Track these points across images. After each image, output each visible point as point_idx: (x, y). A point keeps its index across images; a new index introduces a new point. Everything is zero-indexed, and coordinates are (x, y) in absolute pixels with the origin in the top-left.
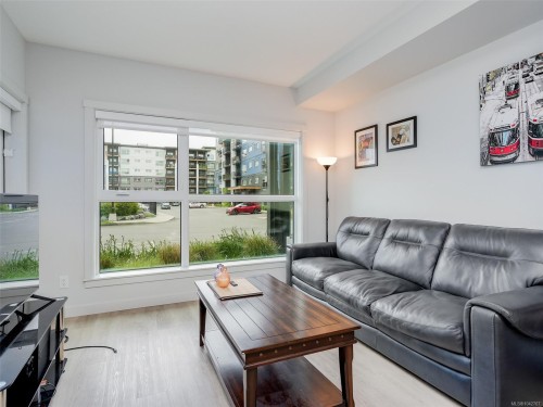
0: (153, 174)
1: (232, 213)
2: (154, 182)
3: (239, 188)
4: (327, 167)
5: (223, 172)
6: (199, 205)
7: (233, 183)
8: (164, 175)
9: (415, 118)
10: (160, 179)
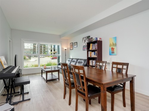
0: (29, 48)
1: (52, 59)
2: (30, 50)
3: (54, 52)
4: (66, 49)
5: (50, 48)
6: (43, 57)
7: (53, 51)
8: (33, 48)
9: (77, 42)
10: (31, 49)
